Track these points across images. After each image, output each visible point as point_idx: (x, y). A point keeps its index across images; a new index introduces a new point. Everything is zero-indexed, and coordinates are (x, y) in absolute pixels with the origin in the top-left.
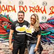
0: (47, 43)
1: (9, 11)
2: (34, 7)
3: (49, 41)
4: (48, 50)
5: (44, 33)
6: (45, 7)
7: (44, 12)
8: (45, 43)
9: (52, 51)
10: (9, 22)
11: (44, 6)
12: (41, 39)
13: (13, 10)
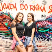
0: (46, 39)
2: (34, 6)
3: (48, 37)
4: (47, 46)
5: (43, 30)
8: (44, 40)
9: (51, 46)
10: (10, 20)
12: (41, 35)
13: (14, 8)
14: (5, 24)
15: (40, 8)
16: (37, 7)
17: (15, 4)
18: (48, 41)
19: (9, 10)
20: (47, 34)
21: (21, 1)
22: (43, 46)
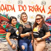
0: (47, 41)
1: (8, 10)
3: (48, 39)
4: (47, 48)
7: (43, 12)
10: (9, 22)
11: (43, 6)
14: (3, 26)
15: (40, 9)
16: (36, 8)
17: (13, 5)
18: (49, 43)
19: (7, 11)
21: (19, 2)
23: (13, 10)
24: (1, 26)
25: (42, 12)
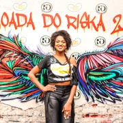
0: (109, 98)
1: (19, 26)
2: (76, 17)
3: (113, 93)
4: (110, 115)
5: (101, 76)
6: (103, 16)
7: (100, 28)
8: (104, 99)
10: (20, 53)
11: (99, 15)
12: (95, 89)
13: (28, 24)
15: (92, 22)
16: (84, 20)
18: (114, 102)
20: (111, 85)
21: (44, 6)
22: (102, 116)
23: (30, 26)
24: (1, 63)
25: (97, 30)
